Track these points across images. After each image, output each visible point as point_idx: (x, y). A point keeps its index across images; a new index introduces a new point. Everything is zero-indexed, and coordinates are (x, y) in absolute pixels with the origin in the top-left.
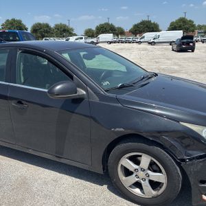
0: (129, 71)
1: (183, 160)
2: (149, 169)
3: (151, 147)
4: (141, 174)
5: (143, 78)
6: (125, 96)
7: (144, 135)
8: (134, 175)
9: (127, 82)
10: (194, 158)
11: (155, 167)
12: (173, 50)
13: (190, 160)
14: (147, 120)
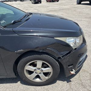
0: (15, 13)
1: (59, 58)
2: (42, 67)
3: (41, 55)
4: (38, 71)
5: (25, 16)
6: (18, 28)
7: (36, 50)
8: (34, 73)
9: (17, 19)
10: (64, 55)
11: (45, 65)
12: (32, 3)
13: (63, 57)
14: (36, 41)
